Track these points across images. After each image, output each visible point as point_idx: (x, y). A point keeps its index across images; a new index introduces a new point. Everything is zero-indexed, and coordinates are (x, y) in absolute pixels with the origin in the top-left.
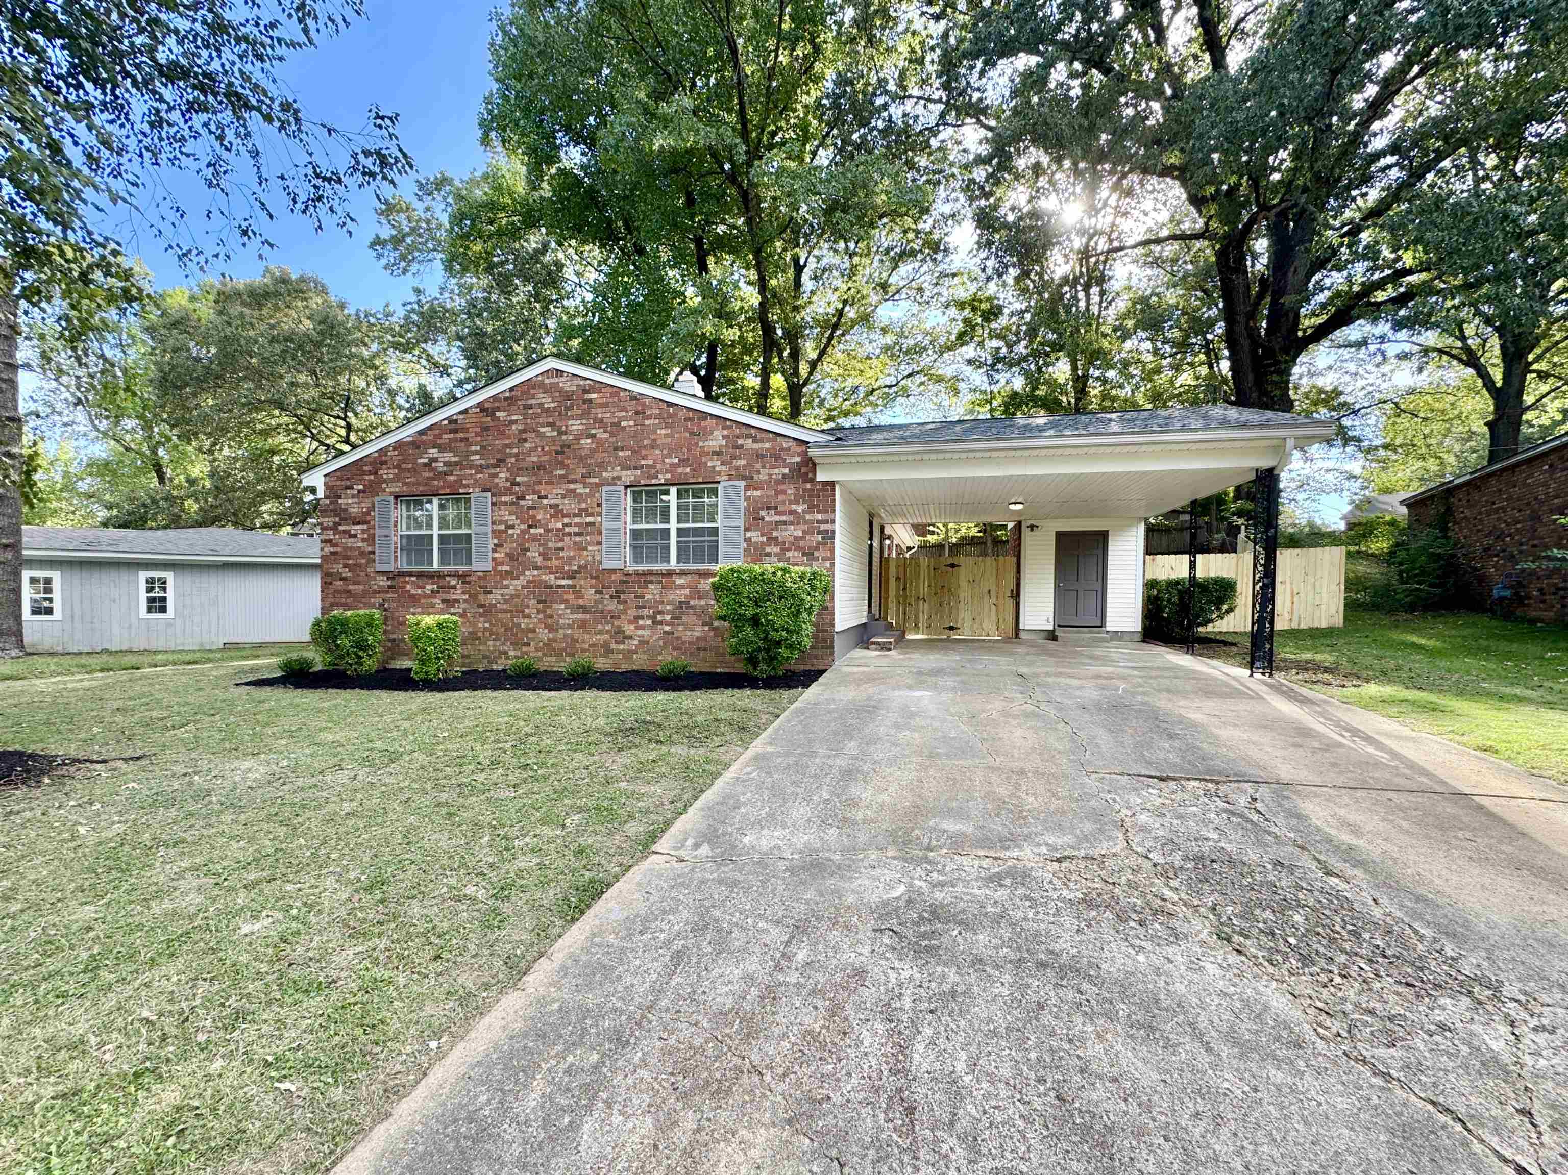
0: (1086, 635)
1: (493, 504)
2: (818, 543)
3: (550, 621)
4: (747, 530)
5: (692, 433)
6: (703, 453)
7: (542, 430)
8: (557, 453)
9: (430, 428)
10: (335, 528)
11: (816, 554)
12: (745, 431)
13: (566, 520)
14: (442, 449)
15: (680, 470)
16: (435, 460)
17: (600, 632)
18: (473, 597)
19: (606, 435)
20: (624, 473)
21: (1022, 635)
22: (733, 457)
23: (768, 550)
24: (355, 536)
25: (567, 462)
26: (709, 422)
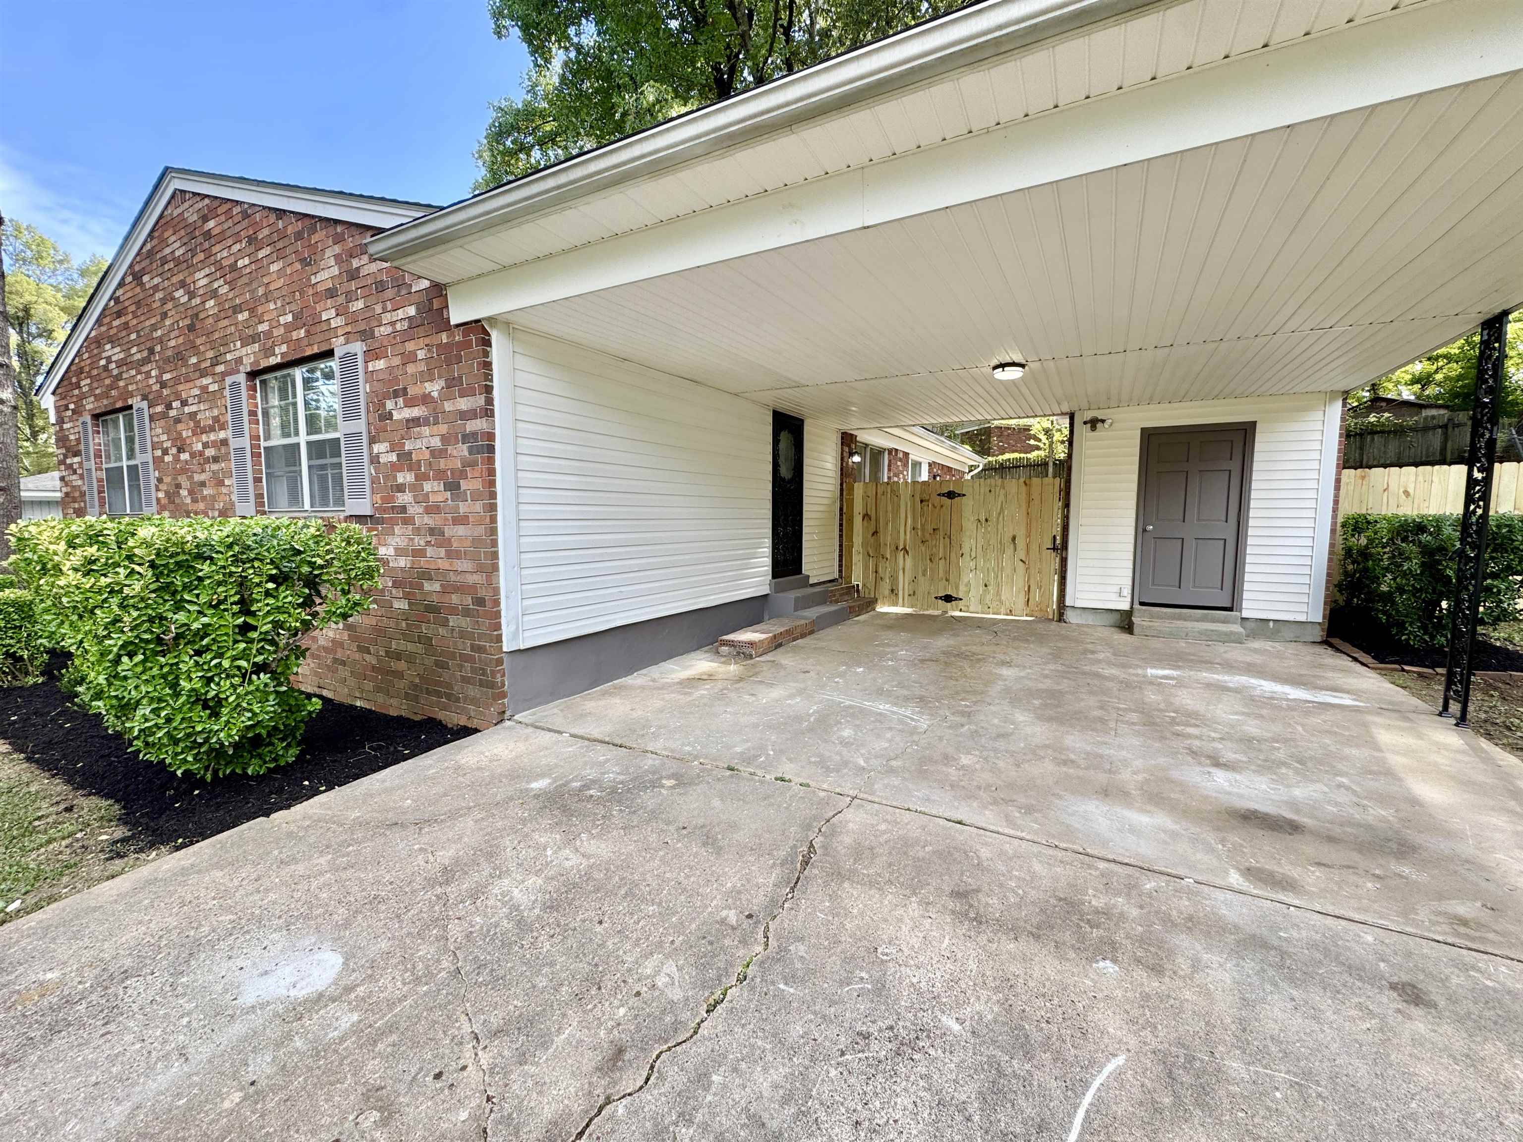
1: (151, 417)
2: (468, 461)
4: (372, 441)
5: (303, 261)
6: (317, 297)
7: (177, 294)
8: (189, 329)
9: (102, 314)
10: (64, 461)
14: (113, 342)
15: (295, 335)
16: (110, 359)
19: (226, 289)
20: (244, 351)
21: (1070, 615)
22: (349, 297)
23: (400, 478)
24: (76, 472)
25: (198, 342)
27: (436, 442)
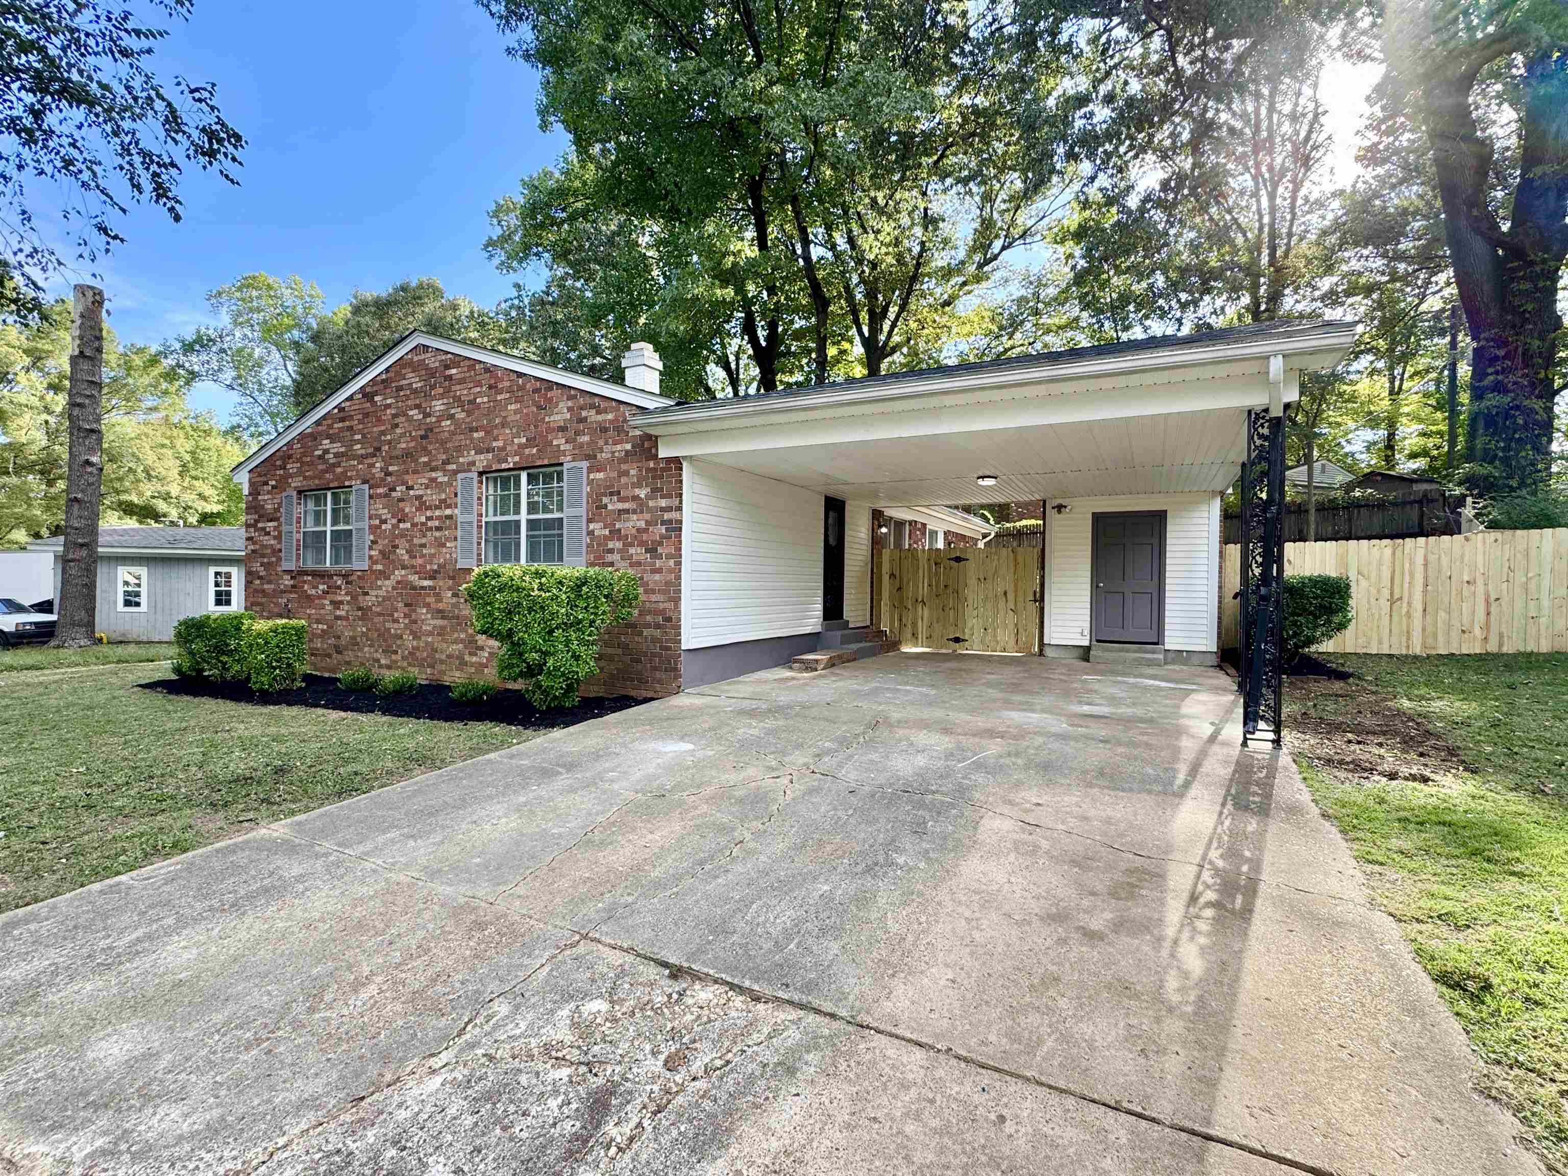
0: (1132, 654)
1: (371, 497)
2: (662, 537)
3: (414, 627)
4: (589, 521)
5: (540, 408)
6: (550, 430)
7: (411, 413)
8: (422, 437)
9: (324, 418)
10: (254, 525)
11: (660, 550)
12: (588, 400)
13: (429, 513)
14: (332, 438)
15: (527, 451)
16: (326, 451)
17: (456, 642)
18: (354, 598)
19: (463, 415)
20: (478, 457)
21: (1048, 652)
22: (577, 433)
23: (611, 545)
24: (268, 534)
25: (430, 447)
26: (555, 392)
27: (642, 524)
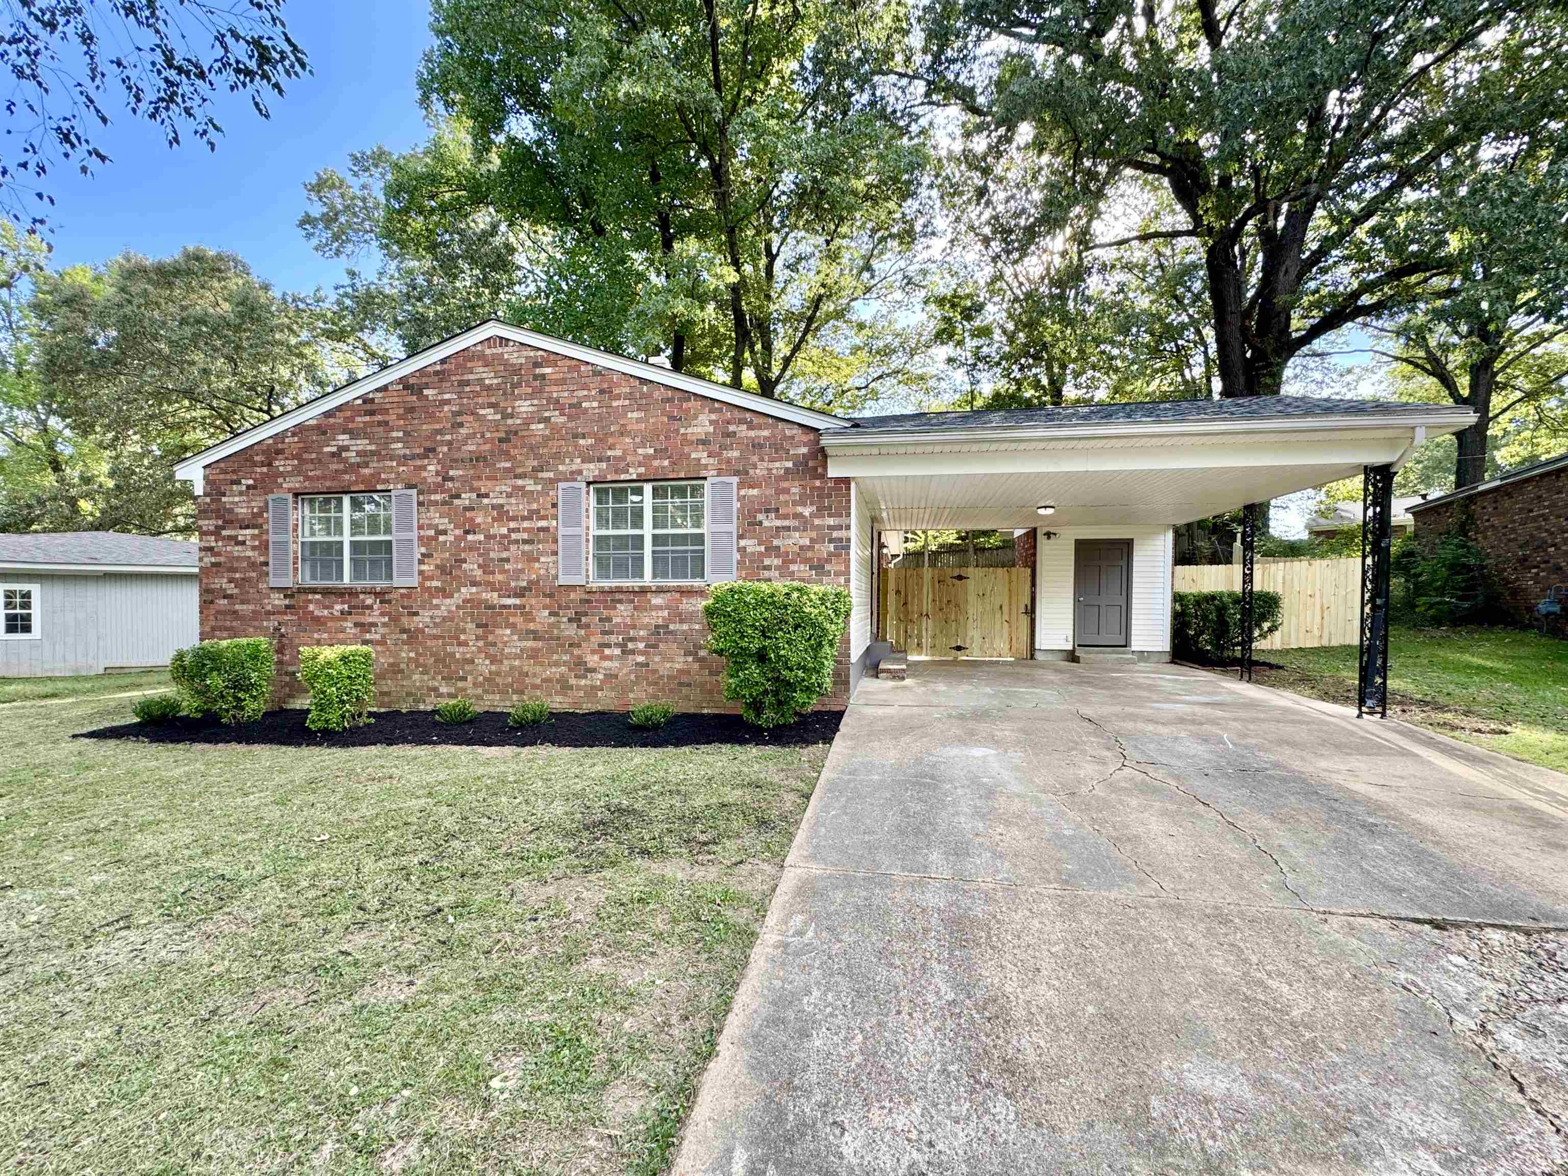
0: (1111, 656)
1: (420, 504)
2: (830, 554)
3: (492, 650)
4: (741, 537)
5: (672, 418)
6: (685, 441)
7: (482, 412)
8: (501, 440)
9: (339, 408)
10: (217, 532)
11: (827, 567)
12: (737, 414)
13: (512, 525)
14: (353, 434)
15: (656, 463)
16: (346, 449)
17: (557, 664)
18: (395, 619)
19: (563, 419)
20: (585, 466)
21: (1039, 656)
22: (723, 447)
23: (767, 562)
24: (243, 543)
25: (513, 452)
26: (692, 404)
27: (806, 542)
